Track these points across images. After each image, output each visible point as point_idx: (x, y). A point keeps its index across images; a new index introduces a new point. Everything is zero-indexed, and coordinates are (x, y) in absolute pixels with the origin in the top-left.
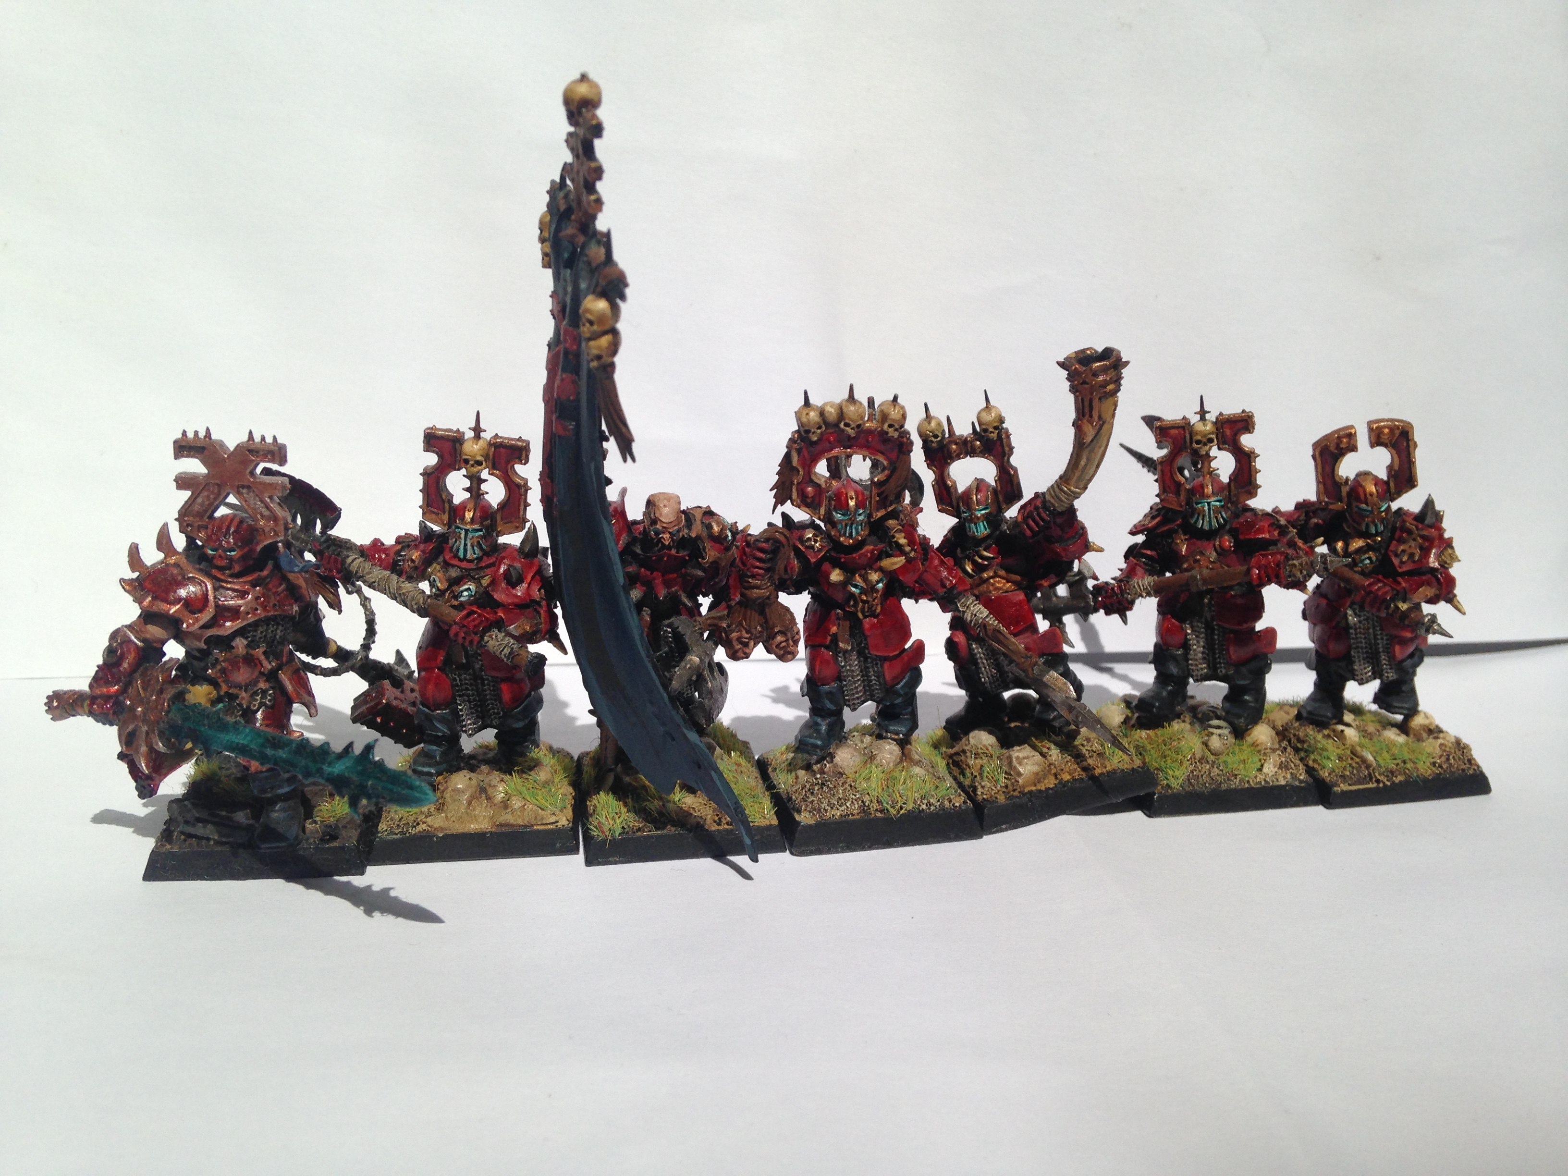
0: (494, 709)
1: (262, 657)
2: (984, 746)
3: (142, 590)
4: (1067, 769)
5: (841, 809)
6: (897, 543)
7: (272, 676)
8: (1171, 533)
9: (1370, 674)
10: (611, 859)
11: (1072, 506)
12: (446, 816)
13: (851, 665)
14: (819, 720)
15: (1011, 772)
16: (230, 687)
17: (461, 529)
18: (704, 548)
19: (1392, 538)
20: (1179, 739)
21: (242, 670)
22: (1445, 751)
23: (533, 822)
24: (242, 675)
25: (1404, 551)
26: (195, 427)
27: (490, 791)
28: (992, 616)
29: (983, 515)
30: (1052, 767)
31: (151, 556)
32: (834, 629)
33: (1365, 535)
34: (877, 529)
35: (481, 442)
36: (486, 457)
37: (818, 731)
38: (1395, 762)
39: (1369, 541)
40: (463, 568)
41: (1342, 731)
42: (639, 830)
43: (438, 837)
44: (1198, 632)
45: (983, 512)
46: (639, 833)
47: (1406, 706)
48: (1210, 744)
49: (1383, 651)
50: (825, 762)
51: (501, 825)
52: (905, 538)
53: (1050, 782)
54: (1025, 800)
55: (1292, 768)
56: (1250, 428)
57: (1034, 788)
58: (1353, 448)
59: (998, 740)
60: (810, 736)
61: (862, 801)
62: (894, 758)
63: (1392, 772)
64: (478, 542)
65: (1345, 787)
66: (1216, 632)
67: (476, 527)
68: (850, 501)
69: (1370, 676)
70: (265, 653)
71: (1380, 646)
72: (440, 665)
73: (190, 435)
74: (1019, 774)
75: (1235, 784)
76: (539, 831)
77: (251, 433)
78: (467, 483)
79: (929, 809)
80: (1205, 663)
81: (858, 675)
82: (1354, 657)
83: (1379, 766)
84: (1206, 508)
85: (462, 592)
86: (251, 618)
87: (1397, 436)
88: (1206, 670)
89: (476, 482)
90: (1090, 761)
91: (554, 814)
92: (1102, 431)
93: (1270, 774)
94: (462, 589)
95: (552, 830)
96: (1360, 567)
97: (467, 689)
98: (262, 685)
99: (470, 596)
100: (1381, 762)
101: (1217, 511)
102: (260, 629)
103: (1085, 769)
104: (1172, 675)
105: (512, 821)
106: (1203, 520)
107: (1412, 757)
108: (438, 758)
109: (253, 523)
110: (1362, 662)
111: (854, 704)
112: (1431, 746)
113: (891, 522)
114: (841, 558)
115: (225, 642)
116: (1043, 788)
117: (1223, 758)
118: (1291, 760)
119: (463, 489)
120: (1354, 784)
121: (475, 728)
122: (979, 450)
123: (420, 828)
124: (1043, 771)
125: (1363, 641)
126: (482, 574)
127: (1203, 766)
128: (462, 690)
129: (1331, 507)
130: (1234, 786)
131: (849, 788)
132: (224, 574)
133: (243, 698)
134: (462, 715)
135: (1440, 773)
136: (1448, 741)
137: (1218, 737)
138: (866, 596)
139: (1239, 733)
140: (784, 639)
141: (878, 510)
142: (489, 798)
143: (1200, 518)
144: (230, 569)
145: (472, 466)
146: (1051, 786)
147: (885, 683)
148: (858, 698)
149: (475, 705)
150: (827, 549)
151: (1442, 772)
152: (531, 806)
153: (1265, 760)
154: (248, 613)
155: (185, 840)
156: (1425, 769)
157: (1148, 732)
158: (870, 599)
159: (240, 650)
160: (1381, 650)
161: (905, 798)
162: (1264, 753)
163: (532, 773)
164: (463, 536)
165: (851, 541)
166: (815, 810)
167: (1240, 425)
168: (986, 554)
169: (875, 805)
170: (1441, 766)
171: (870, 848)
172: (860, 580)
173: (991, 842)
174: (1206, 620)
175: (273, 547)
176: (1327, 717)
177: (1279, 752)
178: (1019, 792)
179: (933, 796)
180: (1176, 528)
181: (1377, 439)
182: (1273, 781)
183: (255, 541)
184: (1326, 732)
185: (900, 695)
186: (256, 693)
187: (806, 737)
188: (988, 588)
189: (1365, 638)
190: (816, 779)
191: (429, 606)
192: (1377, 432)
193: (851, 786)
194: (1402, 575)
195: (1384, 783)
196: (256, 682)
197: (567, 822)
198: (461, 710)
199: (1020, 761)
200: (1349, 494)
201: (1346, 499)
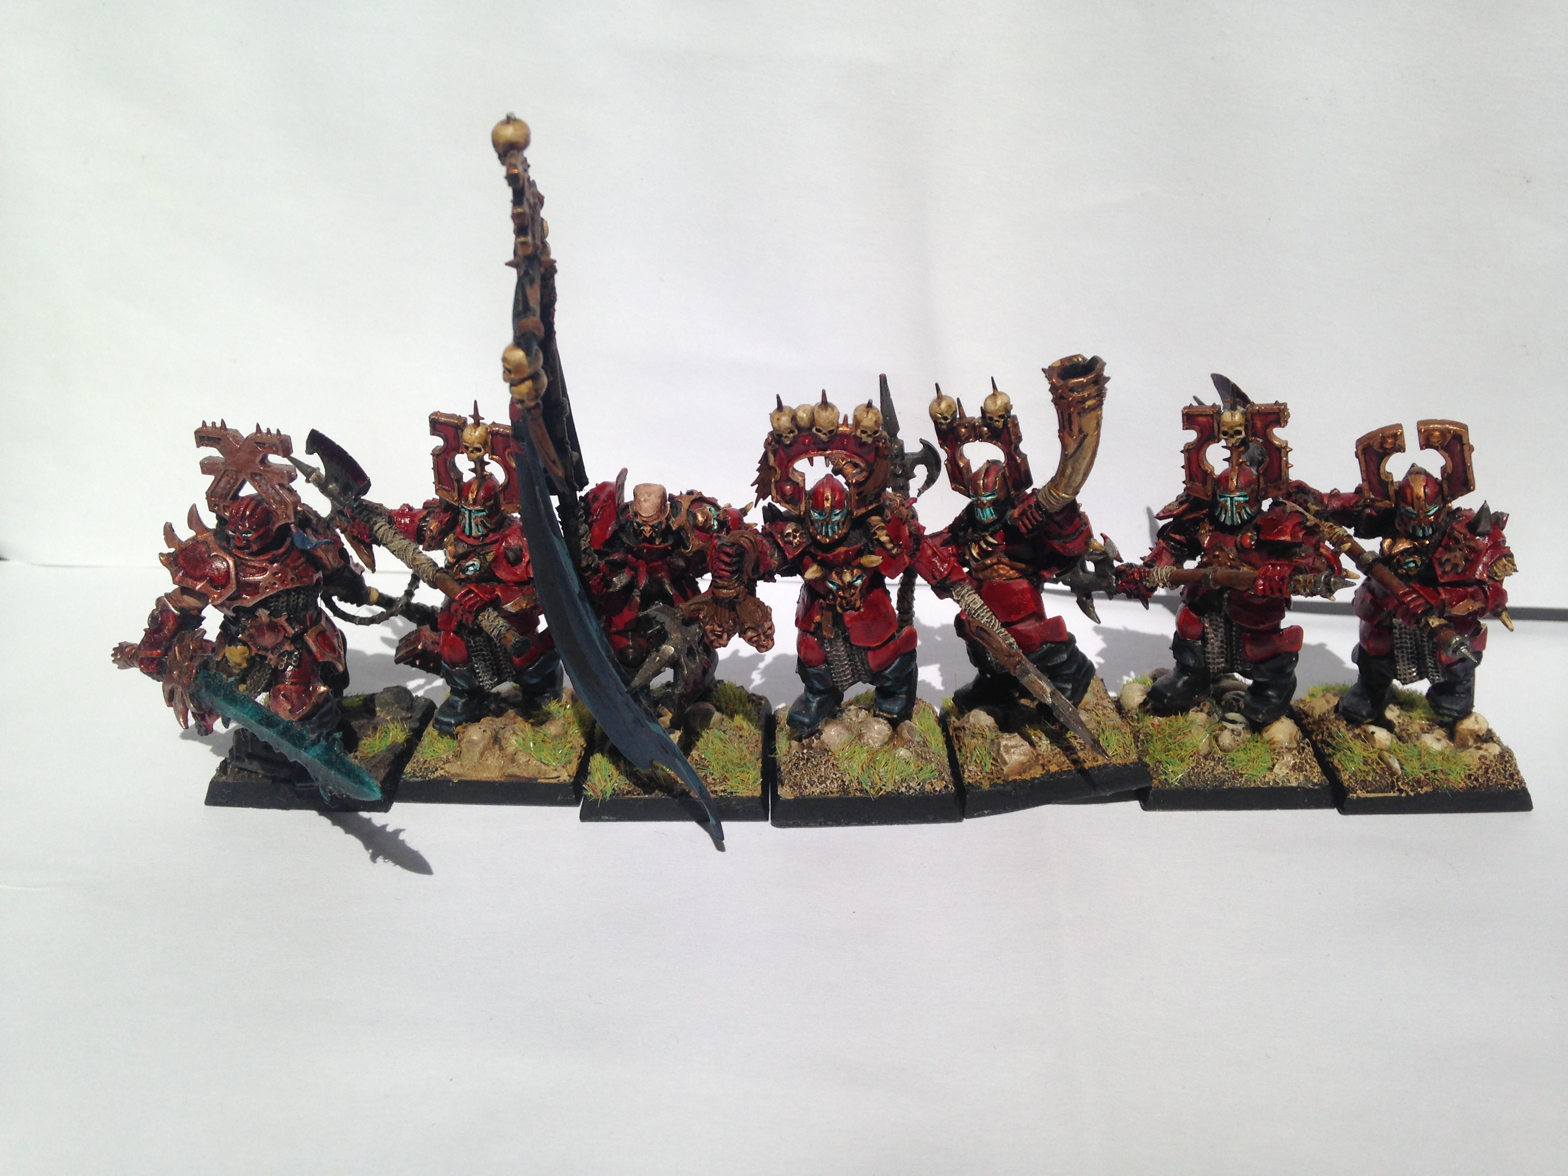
0: (507, 668)
1: (286, 624)
2: (981, 726)
3: (176, 565)
4: (1055, 761)
5: (820, 787)
6: (878, 540)
7: (297, 640)
8: (1197, 522)
9: (1415, 674)
10: (603, 817)
11: (1074, 501)
12: (461, 765)
13: (837, 650)
14: (810, 697)
15: (998, 760)
16: (259, 650)
17: (466, 509)
18: (688, 538)
19: (1439, 544)
20: (1184, 733)
21: (266, 636)
22: (1484, 763)
23: (537, 775)
24: (268, 640)
25: (1448, 560)
26: (213, 418)
27: (503, 742)
28: (986, 607)
29: (989, 501)
30: (1040, 757)
31: (185, 533)
32: (817, 618)
33: (1412, 537)
34: (859, 524)
35: (480, 429)
36: (485, 444)
37: (808, 708)
38: (1425, 772)
39: (1416, 543)
40: (470, 544)
41: (1373, 733)
42: (629, 792)
43: (453, 783)
44: (1216, 626)
45: (990, 498)
46: (629, 796)
47: (1456, 708)
48: (1220, 739)
49: (1429, 655)
50: (813, 738)
51: (509, 776)
52: (887, 535)
53: (1037, 772)
54: (1009, 788)
55: (1306, 771)
56: (1282, 421)
57: (1018, 777)
58: (1401, 449)
59: (997, 721)
60: (799, 713)
61: (842, 781)
62: (881, 737)
63: (1418, 781)
64: (482, 521)
65: (1361, 794)
66: (1234, 629)
67: (479, 508)
68: (825, 502)
69: (1414, 677)
70: (287, 620)
71: (1426, 648)
72: (454, 629)
73: (209, 424)
74: (1005, 763)
75: (1240, 783)
76: (542, 783)
77: (258, 426)
78: (472, 465)
79: (908, 792)
80: (1222, 658)
81: (845, 660)
82: (1398, 656)
83: (1406, 775)
84: (1229, 503)
85: (468, 566)
86: (269, 592)
87: (1448, 439)
88: (1223, 665)
89: (480, 465)
90: (1081, 754)
91: (556, 770)
92: (1084, 444)
93: (1281, 775)
94: (467, 564)
95: (555, 784)
96: (1405, 569)
97: (482, 650)
98: (287, 647)
99: (475, 570)
100: (1408, 769)
101: (1240, 506)
102: (282, 600)
103: (1075, 762)
104: (1189, 666)
105: (518, 774)
106: (1226, 514)
107: (1446, 767)
108: (459, 708)
109: (267, 506)
110: (1406, 662)
111: (842, 685)
112: (1471, 757)
113: (875, 519)
114: (818, 556)
115: (251, 612)
116: (1028, 778)
117: (1231, 755)
118: (1306, 761)
119: (469, 470)
120: (1374, 792)
121: (491, 684)
122: (986, 436)
123: (437, 774)
124: (1029, 761)
125: (1409, 642)
126: (487, 550)
127: (1207, 763)
128: (477, 651)
129: (1378, 504)
130: (1239, 785)
131: (831, 766)
132: (243, 554)
133: (271, 659)
134: (479, 673)
135: (1475, 787)
136: (1490, 753)
137: (1230, 733)
138: (843, 592)
139: (1257, 727)
140: (755, 634)
141: (858, 508)
142: (501, 749)
143: (1223, 512)
144: (248, 549)
145: (472, 452)
146: (1038, 776)
147: (870, 670)
148: (846, 681)
149: (491, 664)
150: (805, 545)
151: (1478, 785)
152: (534, 762)
153: (1277, 760)
154: (267, 588)
155: (239, 772)
156: (1457, 780)
157: (1161, 719)
158: (847, 595)
159: (264, 619)
160: (1427, 652)
161: (884, 780)
162: (1279, 753)
163: (543, 727)
164: (467, 516)
165: (828, 540)
166: (796, 785)
167: (1271, 418)
168: (991, 540)
169: (855, 785)
170: (1476, 779)
171: (848, 824)
172: (836, 578)
173: (970, 825)
174: (1226, 616)
175: (287, 526)
176: (1362, 716)
177: (1295, 752)
178: (1003, 780)
179: (914, 778)
180: (1202, 517)
181: (1426, 442)
182: (1283, 782)
183: (271, 522)
184: (1357, 731)
185: (889, 679)
186: (282, 655)
187: (795, 713)
188: (991, 573)
189: (1411, 639)
190: (803, 753)
191: (437, 579)
192: (1426, 434)
193: (833, 764)
194: (1444, 585)
195: (1407, 793)
196: (281, 644)
197: (568, 778)
198: (478, 668)
199: (1007, 749)
200: (1397, 493)
201: (1394, 498)
